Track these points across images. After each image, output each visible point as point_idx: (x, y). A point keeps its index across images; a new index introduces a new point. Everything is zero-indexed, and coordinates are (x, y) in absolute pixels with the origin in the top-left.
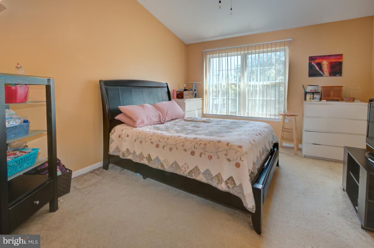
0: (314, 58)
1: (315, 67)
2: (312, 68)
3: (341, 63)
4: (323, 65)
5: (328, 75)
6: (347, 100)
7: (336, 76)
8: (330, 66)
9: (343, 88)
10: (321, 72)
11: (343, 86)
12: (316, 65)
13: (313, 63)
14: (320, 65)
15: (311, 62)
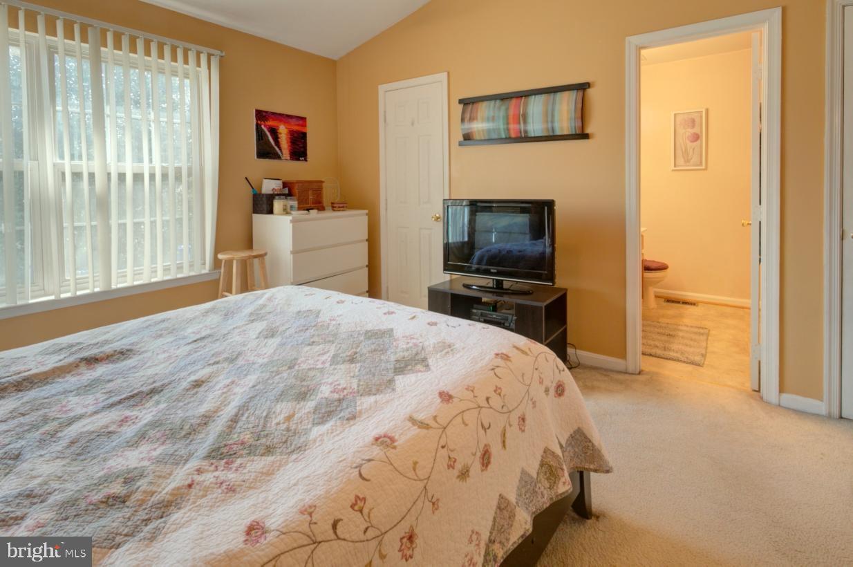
0: (265, 116)
1: (267, 136)
2: (262, 137)
3: (304, 135)
4: (280, 134)
5: (289, 158)
6: (339, 207)
7: (298, 160)
8: (291, 138)
9: (324, 185)
10: (276, 147)
11: (323, 180)
12: (269, 131)
13: (263, 126)
14: (274, 132)
15: (259, 122)
